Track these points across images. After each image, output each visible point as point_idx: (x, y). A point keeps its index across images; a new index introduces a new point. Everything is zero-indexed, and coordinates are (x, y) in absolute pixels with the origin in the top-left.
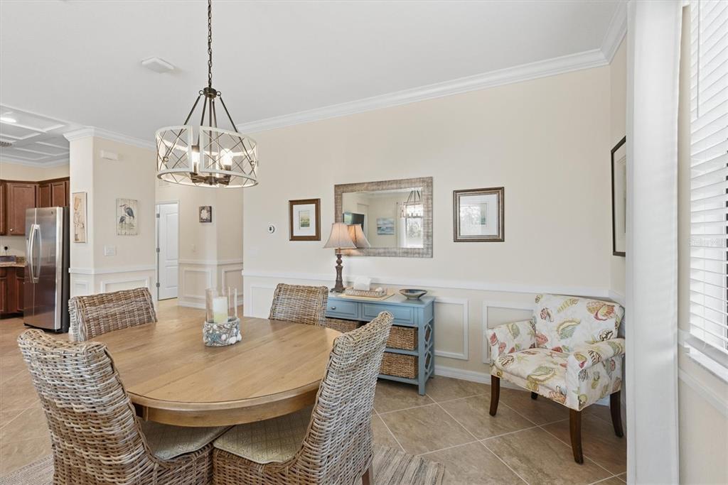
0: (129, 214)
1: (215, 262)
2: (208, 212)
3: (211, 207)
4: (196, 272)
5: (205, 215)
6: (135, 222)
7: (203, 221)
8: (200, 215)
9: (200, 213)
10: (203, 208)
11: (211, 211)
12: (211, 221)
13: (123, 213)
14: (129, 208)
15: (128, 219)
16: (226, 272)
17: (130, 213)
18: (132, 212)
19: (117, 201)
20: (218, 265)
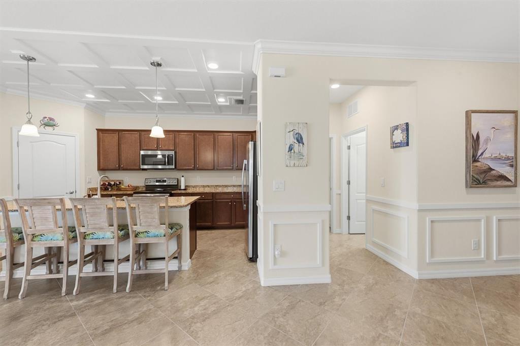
0: (298, 141)
1: (415, 206)
2: (402, 131)
3: (407, 124)
4: (386, 214)
5: (399, 136)
6: (304, 150)
7: (395, 146)
8: (391, 139)
9: (392, 134)
10: (396, 128)
11: (407, 130)
12: (408, 145)
13: (291, 140)
14: (298, 133)
15: (296, 146)
16: (432, 222)
17: (300, 140)
18: (302, 138)
19: (286, 125)
20: (419, 211)
